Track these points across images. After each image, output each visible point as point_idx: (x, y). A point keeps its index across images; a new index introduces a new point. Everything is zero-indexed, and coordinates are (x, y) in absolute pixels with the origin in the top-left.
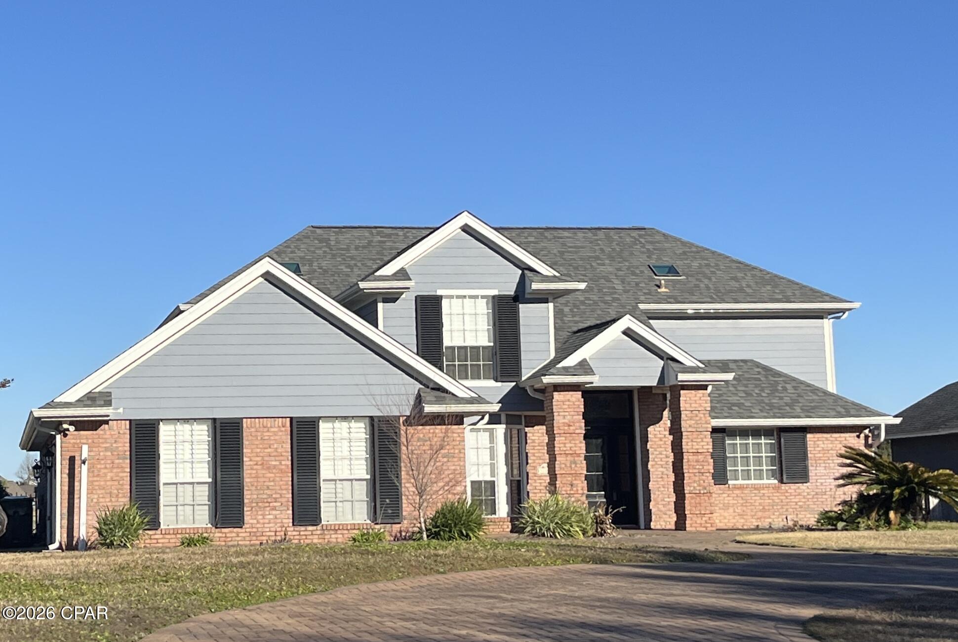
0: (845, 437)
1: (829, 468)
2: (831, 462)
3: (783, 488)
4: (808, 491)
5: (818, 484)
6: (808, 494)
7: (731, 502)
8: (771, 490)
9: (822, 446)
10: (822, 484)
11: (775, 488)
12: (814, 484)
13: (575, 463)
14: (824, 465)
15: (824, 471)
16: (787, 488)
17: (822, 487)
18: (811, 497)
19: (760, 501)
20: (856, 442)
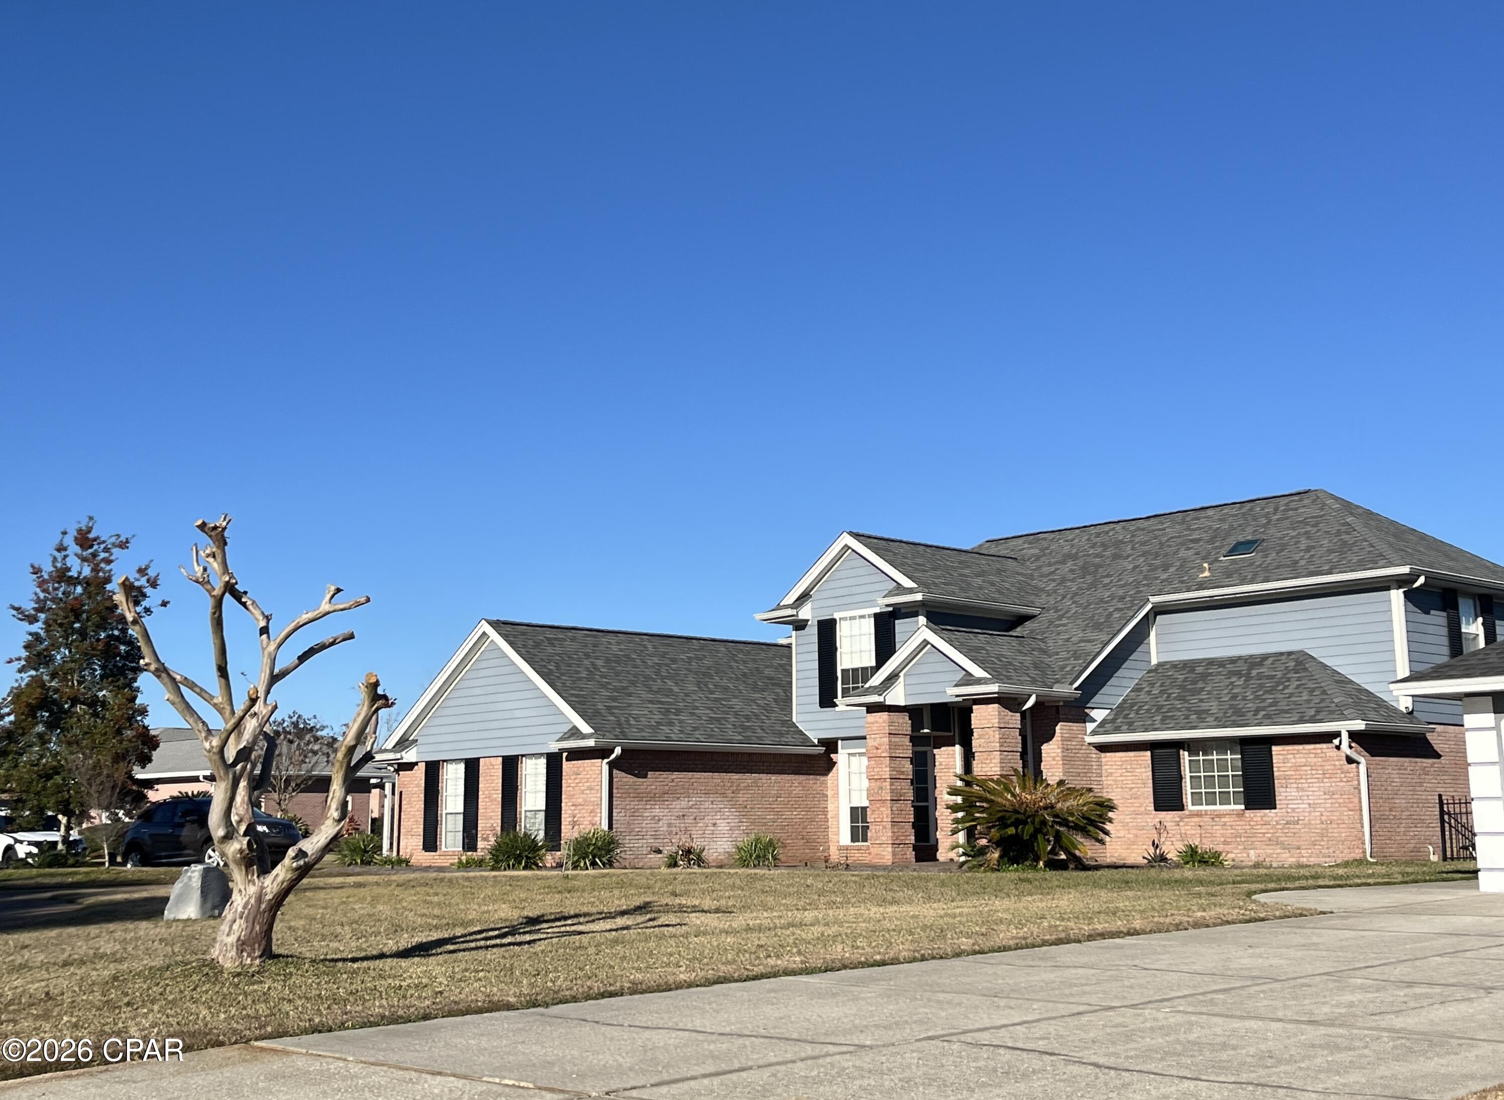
0: (1322, 749)
1: (1303, 790)
2: (1304, 781)
3: (1247, 815)
4: (1277, 819)
5: (1289, 810)
6: (1277, 824)
7: (1188, 832)
8: (1234, 818)
9: (1293, 761)
10: (1294, 809)
11: (1240, 815)
12: (1284, 810)
13: (881, 788)
14: (1295, 785)
15: (1296, 794)
16: (1252, 815)
17: (1294, 814)
18: (1280, 827)
19: (1221, 832)
20: (1335, 754)
